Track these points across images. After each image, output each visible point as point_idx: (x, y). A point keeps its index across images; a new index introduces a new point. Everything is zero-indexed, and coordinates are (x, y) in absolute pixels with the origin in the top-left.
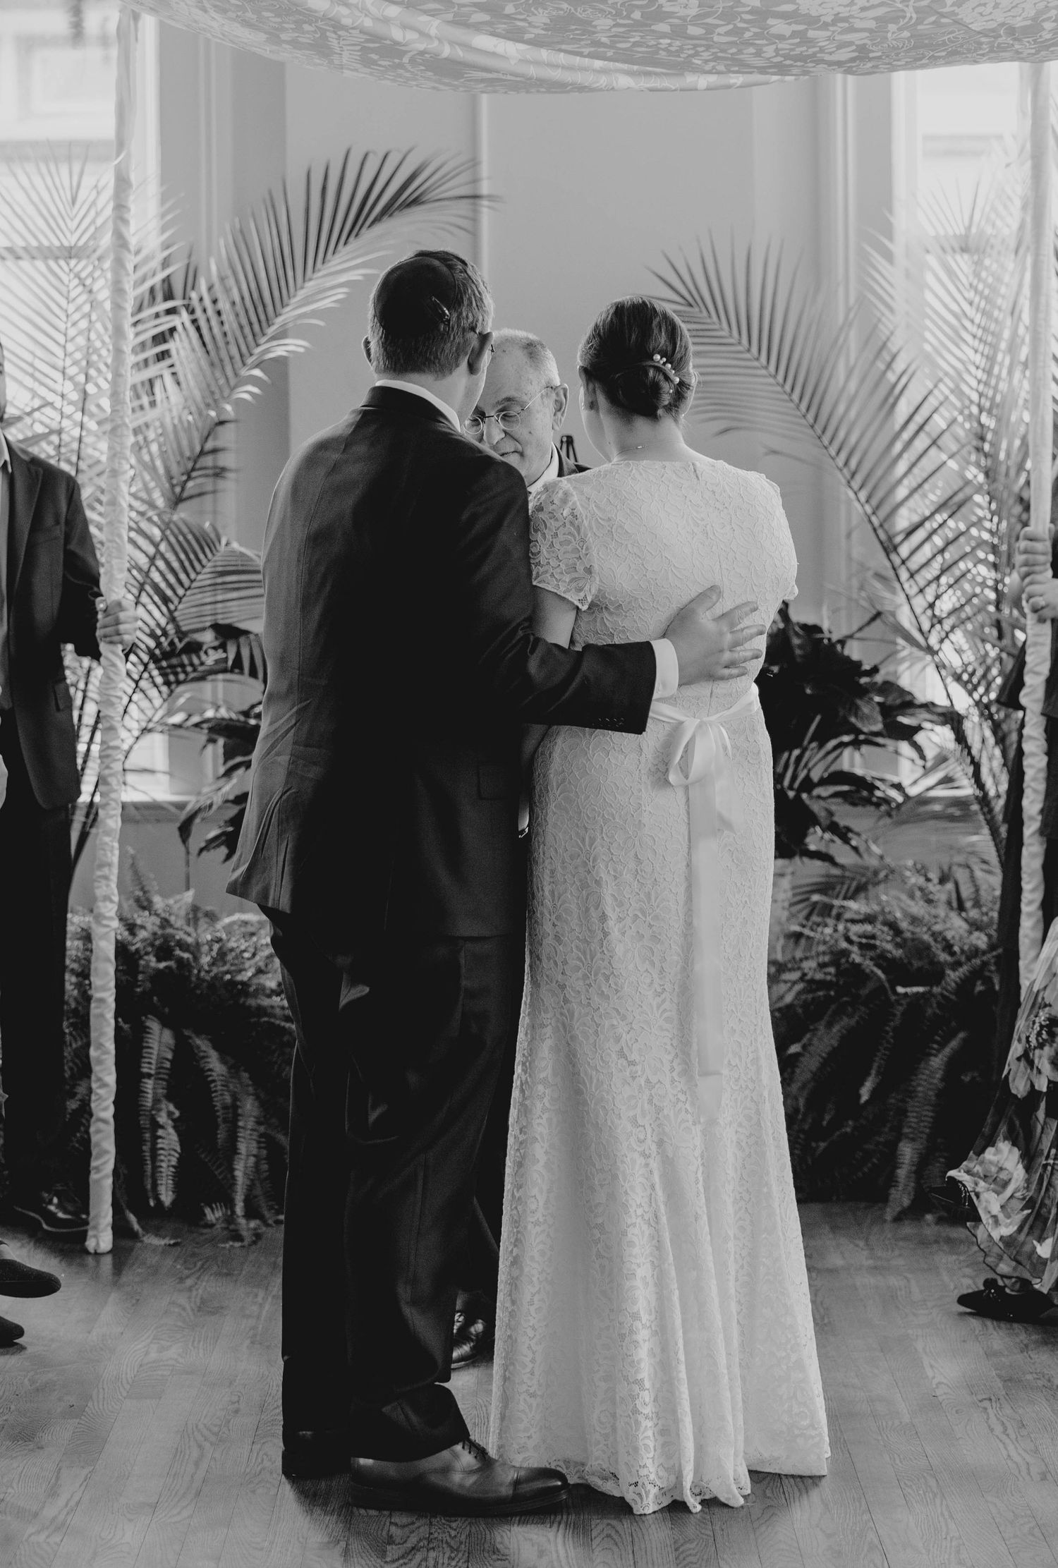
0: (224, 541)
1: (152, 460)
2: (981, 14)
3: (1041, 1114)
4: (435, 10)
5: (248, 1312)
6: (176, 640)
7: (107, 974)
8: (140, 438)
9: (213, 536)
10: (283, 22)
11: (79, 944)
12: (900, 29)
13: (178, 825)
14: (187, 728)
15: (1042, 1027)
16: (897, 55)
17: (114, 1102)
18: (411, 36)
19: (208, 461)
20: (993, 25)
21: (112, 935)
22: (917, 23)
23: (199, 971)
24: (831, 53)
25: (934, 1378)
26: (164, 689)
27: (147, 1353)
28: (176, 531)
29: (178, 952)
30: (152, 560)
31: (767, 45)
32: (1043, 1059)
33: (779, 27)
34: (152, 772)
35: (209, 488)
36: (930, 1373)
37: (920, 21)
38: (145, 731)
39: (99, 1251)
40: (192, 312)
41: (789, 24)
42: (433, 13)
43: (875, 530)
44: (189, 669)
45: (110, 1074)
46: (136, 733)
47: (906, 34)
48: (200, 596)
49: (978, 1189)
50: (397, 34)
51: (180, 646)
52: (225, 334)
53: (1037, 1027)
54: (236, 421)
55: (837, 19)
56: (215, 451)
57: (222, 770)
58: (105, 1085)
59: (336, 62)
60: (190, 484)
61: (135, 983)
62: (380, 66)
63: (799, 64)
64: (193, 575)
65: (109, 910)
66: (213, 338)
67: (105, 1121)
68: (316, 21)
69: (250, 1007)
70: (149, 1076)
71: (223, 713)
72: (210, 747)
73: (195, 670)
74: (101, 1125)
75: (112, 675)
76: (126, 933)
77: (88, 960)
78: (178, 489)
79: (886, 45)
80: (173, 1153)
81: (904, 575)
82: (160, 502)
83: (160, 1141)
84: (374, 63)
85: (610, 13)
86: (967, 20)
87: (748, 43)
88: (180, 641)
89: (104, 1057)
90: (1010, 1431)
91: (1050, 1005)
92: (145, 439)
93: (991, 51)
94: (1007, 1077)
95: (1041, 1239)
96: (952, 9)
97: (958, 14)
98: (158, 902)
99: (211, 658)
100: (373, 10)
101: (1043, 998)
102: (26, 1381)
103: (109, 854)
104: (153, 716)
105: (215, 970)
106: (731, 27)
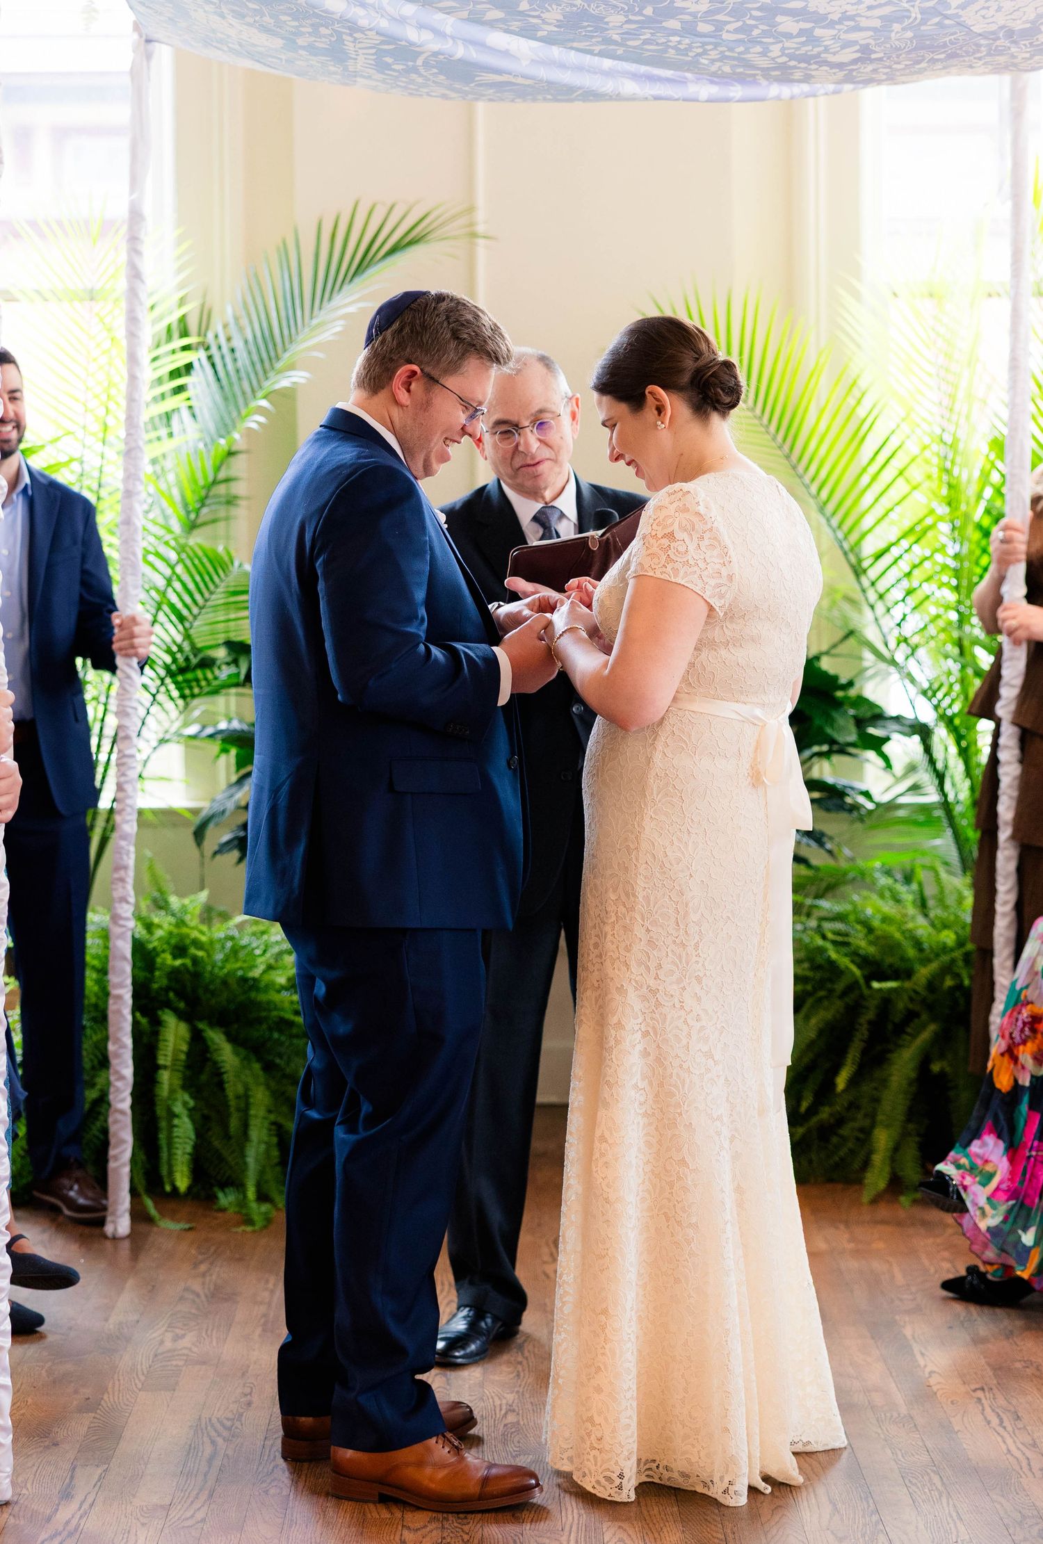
0: (236, 564)
1: (169, 489)
2: (984, 17)
3: (1024, 1108)
4: (451, 7)
5: (259, 1299)
6: (191, 657)
7: (123, 972)
8: (158, 468)
9: (226, 558)
10: (301, 26)
11: (98, 941)
12: (903, 29)
13: (192, 829)
14: (203, 739)
15: (1024, 1024)
16: (898, 57)
17: (132, 1094)
18: (426, 36)
19: (221, 489)
20: (993, 27)
21: (129, 934)
22: (920, 24)
23: (213, 967)
24: (834, 54)
25: (925, 1366)
26: (181, 702)
27: (162, 1342)
28: (191, 554)
29: (193, 951)
30: (169, 582)
31: (773, 43)
32: (1026, 1055)
33: (787, 24)
34: (168, 780)
35: (222, 514)
36: (922, 1362)
37: (924, 22)
38: (162, 741)
39: (117, 1236)
40: (208, 349)
41: (797, 21)
42: (448, 11)
43: (845, 554)
44: (203, 683)
45: (127, 1067)
46: (155, 744)
47: (909, 34)
48: (212, 615)
49: (966, 1183)
50: (412, 35)
51: (194, 661)
52: (238, 371)
53: (1020, 1024)
54: (247, 452)
55: (845, 17)
56: (227, 480)
57: (234, 778)
58: (122, 1078)
59: (351, 69)
60: (205, 510)
61: (151, 979)
62: (394, 70)
63: (803, 65)
64: (207, 595)
65: (126, 910)
66: (227, 374)
67: (122, 1112)
68: (333, 24)
69: (260, 1003)
70: (165, 1067)
71: (236, 725)
72: (223, 757)
73: (209, 683)
74: (119, 1117)
75: (127, 687)
76: (144, 932)
77: (107, 957)
78: (193, 516)
79: (888, 46)
80: (188, 1140)
81: (872, 596)
82: (177, 528)
83: (176, 1129)
84: (388, 66)
85: (623, 9)
86: (969, 22)
87: (754, 42)
88: (195, 656)
89: (122, 1051)
90: (1006, 1423)
91: (1032, 1003)
92: (162, 469)
93: (989, 54)
94: (991, 1072)
95: (1025, 1229)
96: (957, 11)
97: (961, 16)
98: (174, 901)
99: (224, 673)
100: (389, 9)
101: (1026, 997)
102: (44, 1372)
103: (125, 857)
104: (170, 727)
105: (230, 966)
106: (740, 24)
